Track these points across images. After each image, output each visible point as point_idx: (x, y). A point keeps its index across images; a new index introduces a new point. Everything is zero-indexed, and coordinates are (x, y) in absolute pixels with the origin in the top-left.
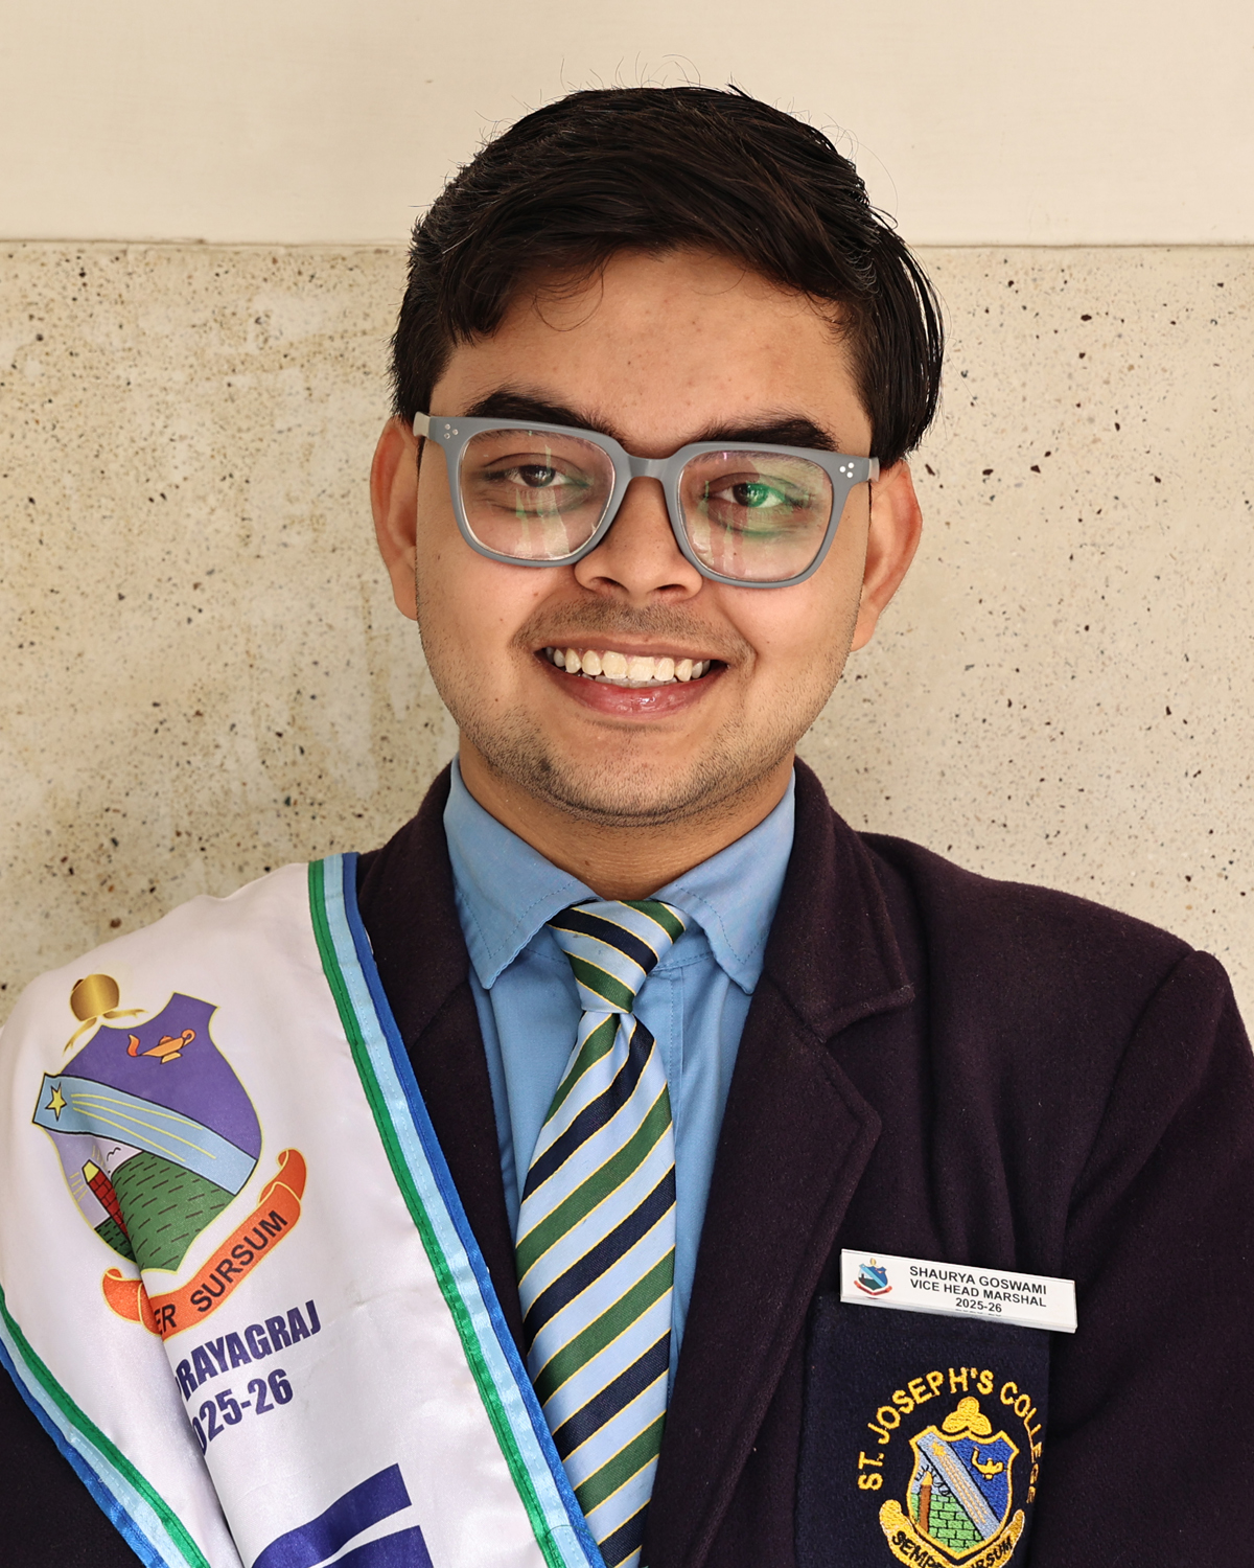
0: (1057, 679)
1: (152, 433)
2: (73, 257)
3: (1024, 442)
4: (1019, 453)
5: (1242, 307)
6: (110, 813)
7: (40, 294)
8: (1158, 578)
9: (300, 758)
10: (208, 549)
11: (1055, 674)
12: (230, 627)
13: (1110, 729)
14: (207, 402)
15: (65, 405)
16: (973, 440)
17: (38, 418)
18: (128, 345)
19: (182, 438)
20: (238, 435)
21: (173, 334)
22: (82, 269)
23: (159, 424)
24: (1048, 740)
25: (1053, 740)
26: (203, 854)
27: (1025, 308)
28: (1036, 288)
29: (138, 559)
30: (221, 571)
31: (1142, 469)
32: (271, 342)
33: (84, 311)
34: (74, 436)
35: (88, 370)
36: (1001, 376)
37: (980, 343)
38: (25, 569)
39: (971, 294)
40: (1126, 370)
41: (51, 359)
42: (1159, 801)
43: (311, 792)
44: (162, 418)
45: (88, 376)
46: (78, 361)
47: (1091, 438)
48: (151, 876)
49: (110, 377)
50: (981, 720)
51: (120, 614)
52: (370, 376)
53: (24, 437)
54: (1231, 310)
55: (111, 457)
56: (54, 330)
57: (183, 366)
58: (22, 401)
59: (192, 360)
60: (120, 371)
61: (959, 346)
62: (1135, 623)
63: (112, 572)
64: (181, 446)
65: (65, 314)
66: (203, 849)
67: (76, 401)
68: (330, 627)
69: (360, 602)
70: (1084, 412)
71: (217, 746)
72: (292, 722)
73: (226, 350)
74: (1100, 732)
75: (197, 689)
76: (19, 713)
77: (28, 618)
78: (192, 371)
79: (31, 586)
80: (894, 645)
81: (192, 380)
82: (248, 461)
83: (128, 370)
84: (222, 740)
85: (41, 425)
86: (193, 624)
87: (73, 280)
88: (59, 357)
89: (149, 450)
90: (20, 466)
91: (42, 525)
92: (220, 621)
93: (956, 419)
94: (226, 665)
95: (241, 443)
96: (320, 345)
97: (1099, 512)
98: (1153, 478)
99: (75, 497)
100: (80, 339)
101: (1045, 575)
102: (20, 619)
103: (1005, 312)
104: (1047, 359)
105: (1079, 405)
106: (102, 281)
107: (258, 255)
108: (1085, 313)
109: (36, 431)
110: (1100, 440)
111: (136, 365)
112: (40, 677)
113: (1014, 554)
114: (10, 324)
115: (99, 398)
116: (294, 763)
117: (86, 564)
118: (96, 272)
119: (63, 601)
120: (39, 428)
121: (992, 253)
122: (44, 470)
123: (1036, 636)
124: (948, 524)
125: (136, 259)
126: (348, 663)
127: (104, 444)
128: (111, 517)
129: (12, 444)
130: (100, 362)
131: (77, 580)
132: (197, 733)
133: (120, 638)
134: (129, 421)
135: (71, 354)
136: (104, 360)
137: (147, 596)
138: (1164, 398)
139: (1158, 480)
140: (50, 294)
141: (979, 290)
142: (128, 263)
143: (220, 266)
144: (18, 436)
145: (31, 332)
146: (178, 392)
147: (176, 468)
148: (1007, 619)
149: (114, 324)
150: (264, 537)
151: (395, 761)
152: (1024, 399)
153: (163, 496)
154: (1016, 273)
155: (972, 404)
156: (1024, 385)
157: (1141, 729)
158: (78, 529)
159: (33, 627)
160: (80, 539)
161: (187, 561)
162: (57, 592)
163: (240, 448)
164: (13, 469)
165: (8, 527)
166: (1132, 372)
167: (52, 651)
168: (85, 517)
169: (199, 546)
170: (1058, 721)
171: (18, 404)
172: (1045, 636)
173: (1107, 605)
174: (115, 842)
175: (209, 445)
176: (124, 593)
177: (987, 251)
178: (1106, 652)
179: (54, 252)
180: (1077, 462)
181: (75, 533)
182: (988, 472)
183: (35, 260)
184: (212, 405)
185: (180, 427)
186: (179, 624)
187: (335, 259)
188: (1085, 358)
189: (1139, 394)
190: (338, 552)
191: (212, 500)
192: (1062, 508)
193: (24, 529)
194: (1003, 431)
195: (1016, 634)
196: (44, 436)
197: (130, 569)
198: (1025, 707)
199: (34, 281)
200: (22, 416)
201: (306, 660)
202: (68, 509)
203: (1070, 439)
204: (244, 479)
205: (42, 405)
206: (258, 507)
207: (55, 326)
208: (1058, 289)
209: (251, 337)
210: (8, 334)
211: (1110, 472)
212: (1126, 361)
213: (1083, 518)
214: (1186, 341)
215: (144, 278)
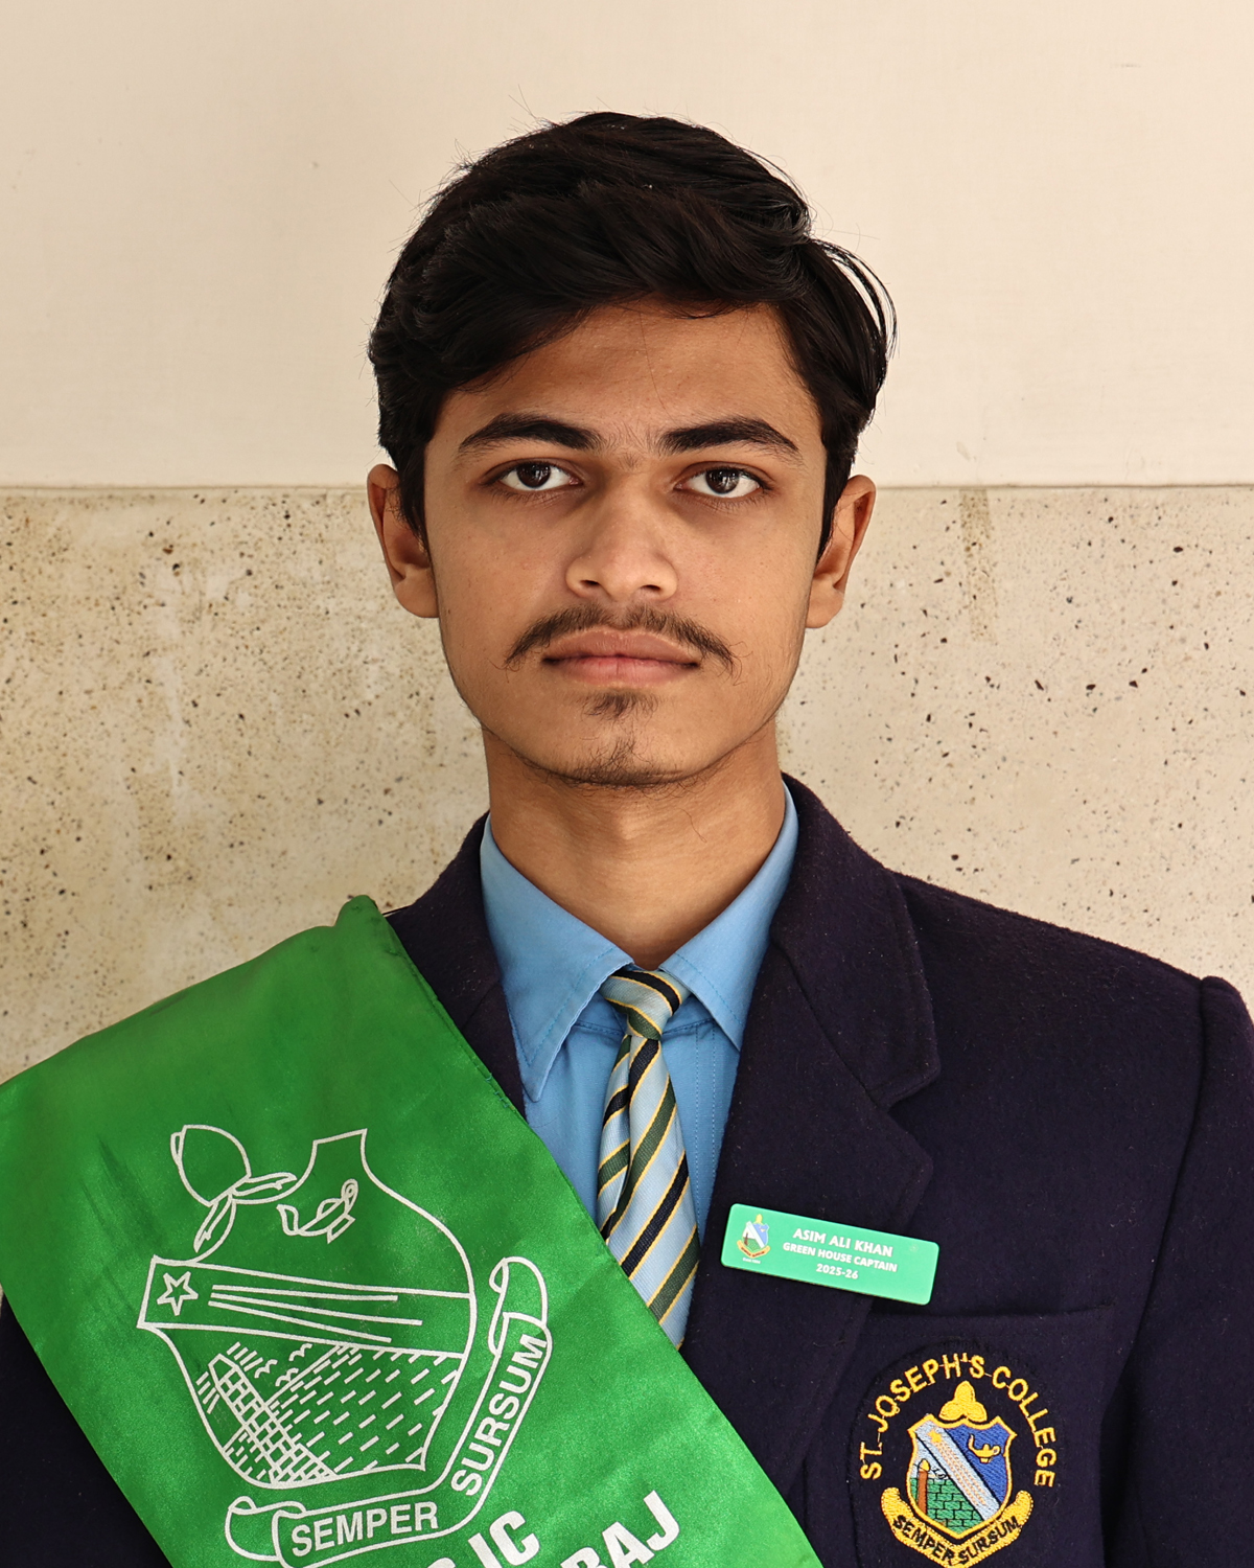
0: (1153, 871)
1: (348, 655)
2: (279, 501)
3: (1123, 660)
4: (1118, 670)
7: (249, 535)
8: (1244, 780)
10: (397, 758)
11: (1152, 866)
12: (416, 827)
13: (1202, 916)
14: (396, 629)
15: (271, 632)
16: (1077, 659)
17: (247, 643)
18: (327, 578)
19: (375, 661)
20: (424, 658)
21: (367, 569)
22: (287, 512)
23: (354, 649)
24: (1146, 926)
25: (1151, 925)
27: (1123, 541)
28: (1133, 523)
29: (335, 767)
30: (408, 778)
31: (1229, 684)
33: (289, 549)
34: (279, 659)
35: (292, 601)
36: (1102, 602)
37: (1084, 573)
38: (236, 777)
39: (1075, 529)
40: (1213, 596)
41: (260, 592)
42: (1246, 979)
44: (357, 643)
45: (291, 607)
46: (283, 593)
47: (1183, 657)
49: (311, 607)
50: (1085, 909)
51: (319, 817)
53: (235, 660)
55: (312, 677)
56: (262, 566)
57: (376, 597)
58: (233, 629)
60: (319, 602)
61: (1065, 575)
62: (1223, 821)
63: (313, 780)
64: (373, 668)
65: (271, 552)
67: (281, 628)
70: (1176, 634)
74: (1193, 918)
75: (387, 883)
76: (230, 905)
77: (238, 820)
78: (383, 601)
79: (241, 792)
80: (1008, 842)
81: (383, 609)
82: (433, 680)
83: (327, 600)
85: (250, 649)
86: (383, 826)
87: (278, 522)
88: (266, 590)
89: (345, 672)
90: (231, 686)
91: (250, 738)
92: (408, 823)
93: (1062, 640)
94: (413, 862)
95: (426, 665)
97: (1191, 722)
98: (1238, 692)
99: (280, 713)
100: (285, 573)
101: (1142, 778)
102: (231, 822)
103: (1106, 545)
104: (1143, 586)
105: (1172, 627)
106: (304, 522)
108: (1177, 546)
109: (245, 655)
110: (1190, 658)
111: (334, 597)
112: (248, 873)
113: (1114, 760)
114: (224, 561)
115: (301, 625)
117: (289, 772)
118: (299, 514)
119: (269, 805)
120: (249, 653)
121: (1094, 493)
122: (252, 689)
123: (1135, 833)
124: (1055, 733)
125: (334, 503)
127: (306, 666)
128: (311, 731)
129: (224, 667)
130: (302, 593)
131: (281, 787)
133: (319, 838)
134: (328, 646)
135: (277, 587)
136: (306, 591)
137: (342, 801)
138: (1248, 620)
139: (1243, 693)
140: (258, 534)
141: (1083, 525)
142: (327, 506)
144: (230, 659)
145: (241, 568)
146: (371, 620)
147: (369, 687)
148: (1109, 818)
149: (315, 560)
150: (446, 748)
152: (1123, 622)
153: (357, 712)
154: (1116, 510)
155: (1077, 627)
156: (1123, 609)
157: (1229, 915)
158: (283, 740)
159: (243, 829)
160: (284, 750)
161: (378, 770)
162: (264, 798)
163: (426, 669)
164: (225, 689)
165: (221, 740)
166: (1220, 598)
167: (259, 850)
168: (288, 731)
169: (389, 756)
170: (1155, 909)
171: (230, 632)
172: (1143, 833)
173: (1198, 805)
175: (398, 666)
176: (323, 797)
177: (1090, 491)
178: (1197, 847)
179: (262, 497)
180: (1170, 678)
181: (280, 745)
182: (1091, 687)
183: (247, 504)
184: (401, 631)
185: (372, 651)
186: (371, 825)
188: (1178, 585)
189: (1225, 617)
191: (401, 716)
192: (1157, 718)
193: (235, 742)
194: (1105, 650)
195: (1116, 832)
196: (252, 659)
197: (328, 777)
198: (1125, 896)
199: (245, 522)
200: (233, 642)
202: (274, 724)
203: (1164, 658)
204: (429, 696)
205: (251, 633)
206: (441, 722)
207: (263, 562)
208: (1153, 524)
210: (221, 570)
211: (1200, 686)
212: (1214, 588)
213: (1176, 727)
215: (341, 519)
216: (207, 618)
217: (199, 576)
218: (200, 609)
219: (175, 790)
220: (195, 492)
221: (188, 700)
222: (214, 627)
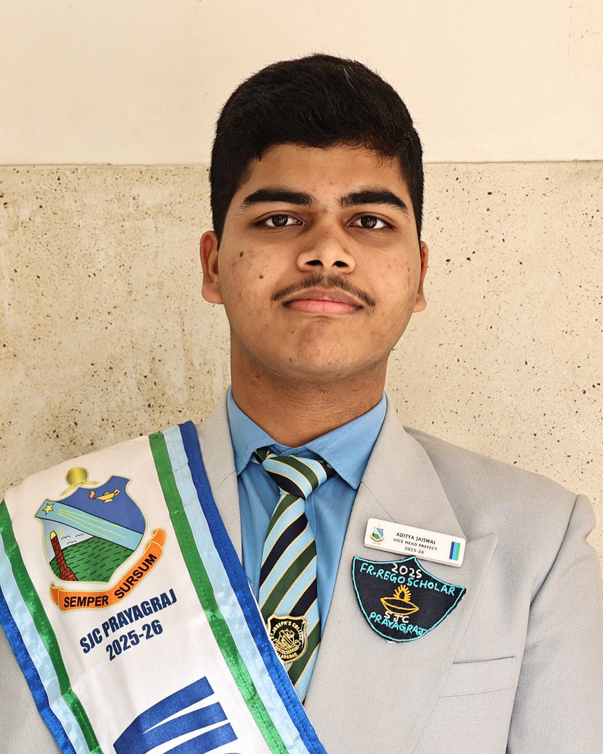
0: (478, 350)
1: (89, 247)
2: (55, 172)
3: (464, 247)
4: (461, 252)
5: (557, 188)
6: (74, 411)
7: (41, 188)
8: (521, 305)
9: (155, 387)
10: (114, 297)
11: (478, 347)
12: (124, 331)
13: (501, 371)
14: (113, 234)
15: (52, 236)
16: (442, 247)
17: (40, 241)
18: (78, 210)
19: (102, 249)
20: (126, 248)
21: (98, 204)
22: (59, 177)
23: (92, 244)
24: (475, 376)
25: (477, 376)
26: (113, 428)
27: (463, 189)
28: (468, 180)
29: (84, 302)
30: (119, 307)
31: (514, 259)
32: (140, 207)
33: (60, 195)
34: (56, 249)
35: (62, 220)
36: (453, 219)
37: (444, 205)
38: (36, 307)
39: (440, 184)
40: (507, 216)
41: (46, 216)
42: (522, 401)
43: (159, 401)
44: (94, 241)
45: (62, 223)
46: (57, 217)
47: (492, 246)
48: (92, 438)
49: (71, 223)
50: (446, 368)
51: (77, 325)
52: (182, 222)
53: (35, 250)
54: (552, 189)
55: (72, 258)
56: (47, 203)
57: (102, 218)
58: (33, 234)
59: (106, 215)
60: (75, 221)
61: (435, 206)
62: (512, 325)
63: (73, 308)
64: (102, 253)
65: (51, 196)
66: (113, 426)
67: (57, 234)
68: (167, 330)
69: (179, 320)
70: (489, 234)
71: (119, 382)
72: (151, 372)
73: (121, 211)
74: (497, 372)
75: (110, 357)
76: (34, 369)
77: (37, 327)
78: (106, 220)
79: (39, 314)
80: (409, 336)
81: (106, 224)
82: (131, 259)
83: (79, 220)
84: (121, 380)
85: (42, 244)
86: (108, 330)
87: (55, 182)
88: (49, 215)
89: (88, 255)
90: (33, 262)
91: (43, 287)
92: (120, 328)
93: (434, 238)
94: (122, 347)
95: (127, 251)
96: (161, 208)
97: (496, 277)
98: (519, 263)
99: (57, 275)
100: (58, 207)
101: (473, 305)
102: (34, 328)
103: (455, 191)
104: (473, 211)
105: (487, 231)
106: (68, 182)
107: (134, 170)
108: (489, 192)
109: (40, 247)
110: (496, 246)
111: (82, 218)
112: (43, 353)
113: (460, 296)
114: (28, 201)
115: (67, 232)
116: (152, 389)
117: (62, 304)
118: (65, 178)
119: (52, 320)
120: (41, 246)
121: (449, 166)
122: (43, 264)
123: (469, 331)
124: (431, 283)
125: (82, 172)
126: (174, 346)
127: (69, 253)
128: (72, 284)
129: (29, 253)
130: (66, 217)
131: (58, 311)
132: (110, 376)
133: (77, 336)
134: (79, 242)
135: (54, 214)
136: (68, 216)
137: (88, 318)
138: (524, 228)
139: (521, 263)
140: (45, 188)
141: (444, 182)
142: (78, 174)
143: (117, 175)
144: (32, 249)
145: (37, 204)
146: (101, 230)
147: (100, 262)
148: (457, 324)
149: (73, 201)
150: (138, 292)
151: (195, 388)
152: (464, 229)
153: (94, 274)
154: (460, 174)
155: (441, 231)
156: (463, 223)
157: (514, 371)
158: (58, 289)
159: (40, 331)
160: (59, 293)
161: (105, 303)
162: (50, 316)
163: (127, 253)
164: (30, 263)
165: (28, 288)
166: (510, 217)
167: (48, 342)
168: (61, 284)
169: (110, 296)
170: (479, 368)
171: (32, 235)
172: (473, 331)
173: (499, 317)
174: (76, 424)
175: (114, 252)
176: (78, 316)
177: (447, 165)
178: (499, 338)
179: (47, 170)
180: (486, 256)
181: (57, 291)
182: (448, 261)
183: (39, 173)
184: (115, 235)
185: (101, 245)
186: (102, 329)
187: (167, 171)
188: (490, 211)
189: (513, 226)
190: (170, 298)
191: (115, 276)
192: (480, 276)
193: (35, 290)
194: (455, 243)
195: (461, 331)
196: (43, 249)
197: (81, 306)
198: (465, 362)
199: (38, 182)
200: (34, 241)
201: (156, 345)
202: (54, 280)
203: (483, 246)
204: (129, 266)
205: (42, 236)
206: (135, 279)
207: (47, 202)
208: (477, 181)
209: (131, 205)
210: (27, 205)
211: (500, 260)
212: (507, 212)
213: (489, 280)
214: (533, 203)
215: (85, 180)
216: (21, 229)
217: (17, 209)
218: (17, 225)
219: (7, 313)
220: (14, 167)
221: (12, 269)
222: (24, 234)
